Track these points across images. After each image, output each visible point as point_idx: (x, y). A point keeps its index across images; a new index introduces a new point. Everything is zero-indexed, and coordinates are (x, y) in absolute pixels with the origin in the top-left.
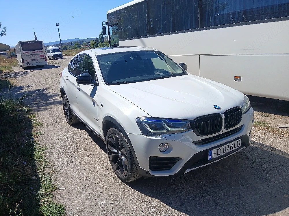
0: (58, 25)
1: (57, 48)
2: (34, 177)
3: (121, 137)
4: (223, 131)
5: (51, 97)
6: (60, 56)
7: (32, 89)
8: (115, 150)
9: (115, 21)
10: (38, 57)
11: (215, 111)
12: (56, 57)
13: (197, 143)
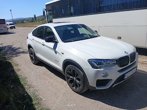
0: (11, 10)
1: (12, 23)
2: (26, 94)
3: (77, 70)
4: (129, 64)
5: (17, 49)
6: (14, 27)
7: (4, 45)
8: (71, 77)
9: (50, 8)
10: (3, 28)
11: (126, 55)
12: (11, 28)
13: (119, 71)
